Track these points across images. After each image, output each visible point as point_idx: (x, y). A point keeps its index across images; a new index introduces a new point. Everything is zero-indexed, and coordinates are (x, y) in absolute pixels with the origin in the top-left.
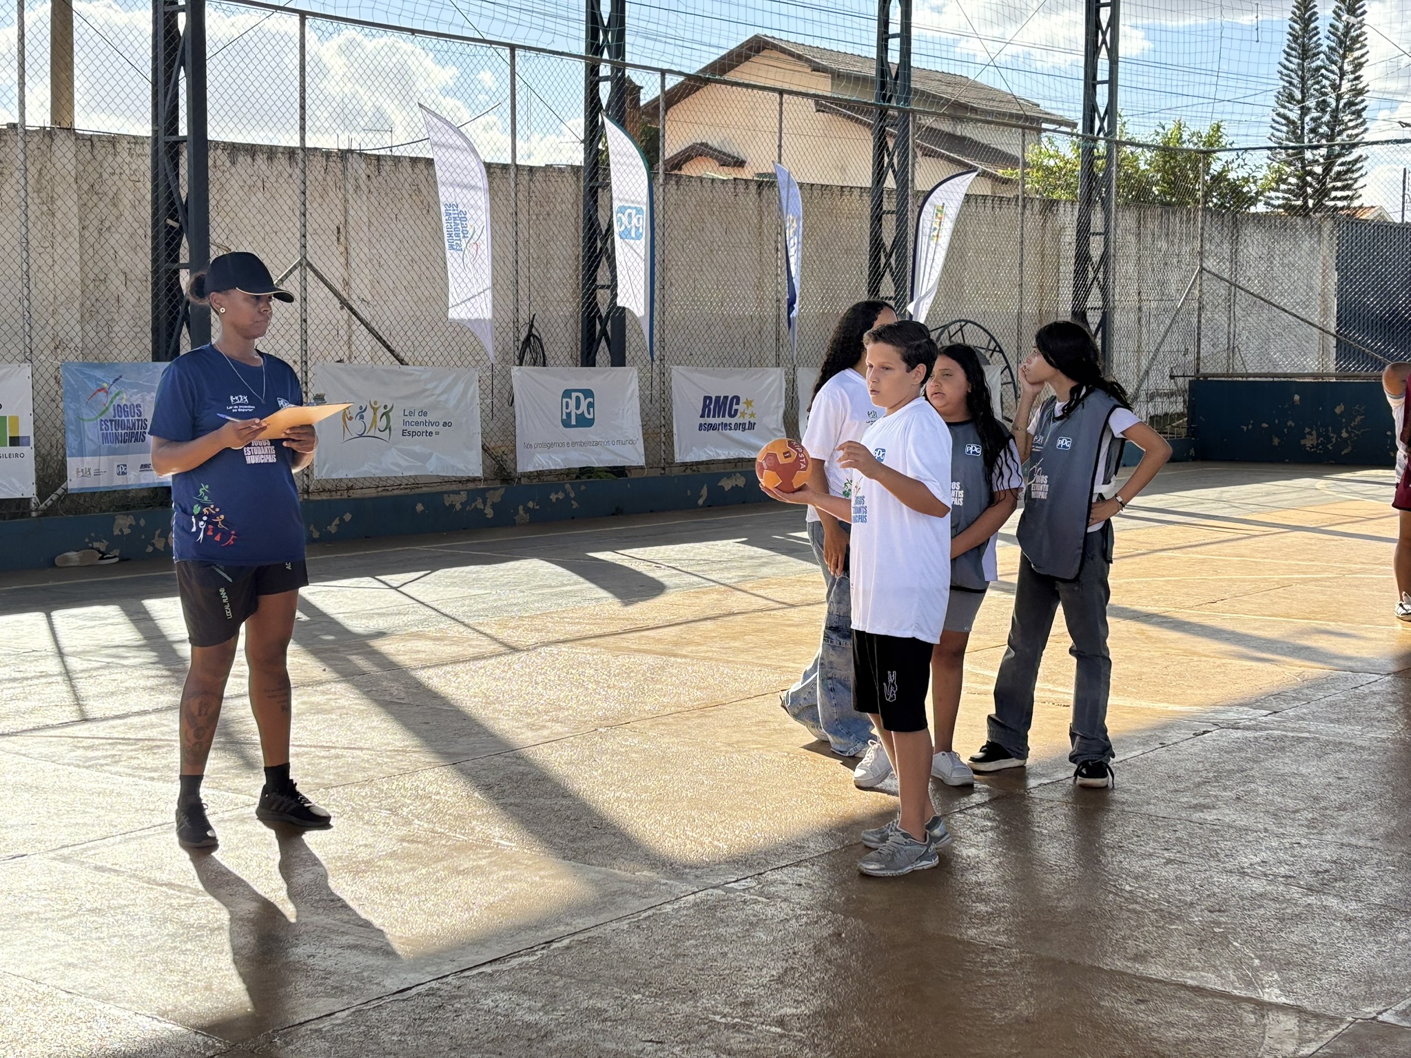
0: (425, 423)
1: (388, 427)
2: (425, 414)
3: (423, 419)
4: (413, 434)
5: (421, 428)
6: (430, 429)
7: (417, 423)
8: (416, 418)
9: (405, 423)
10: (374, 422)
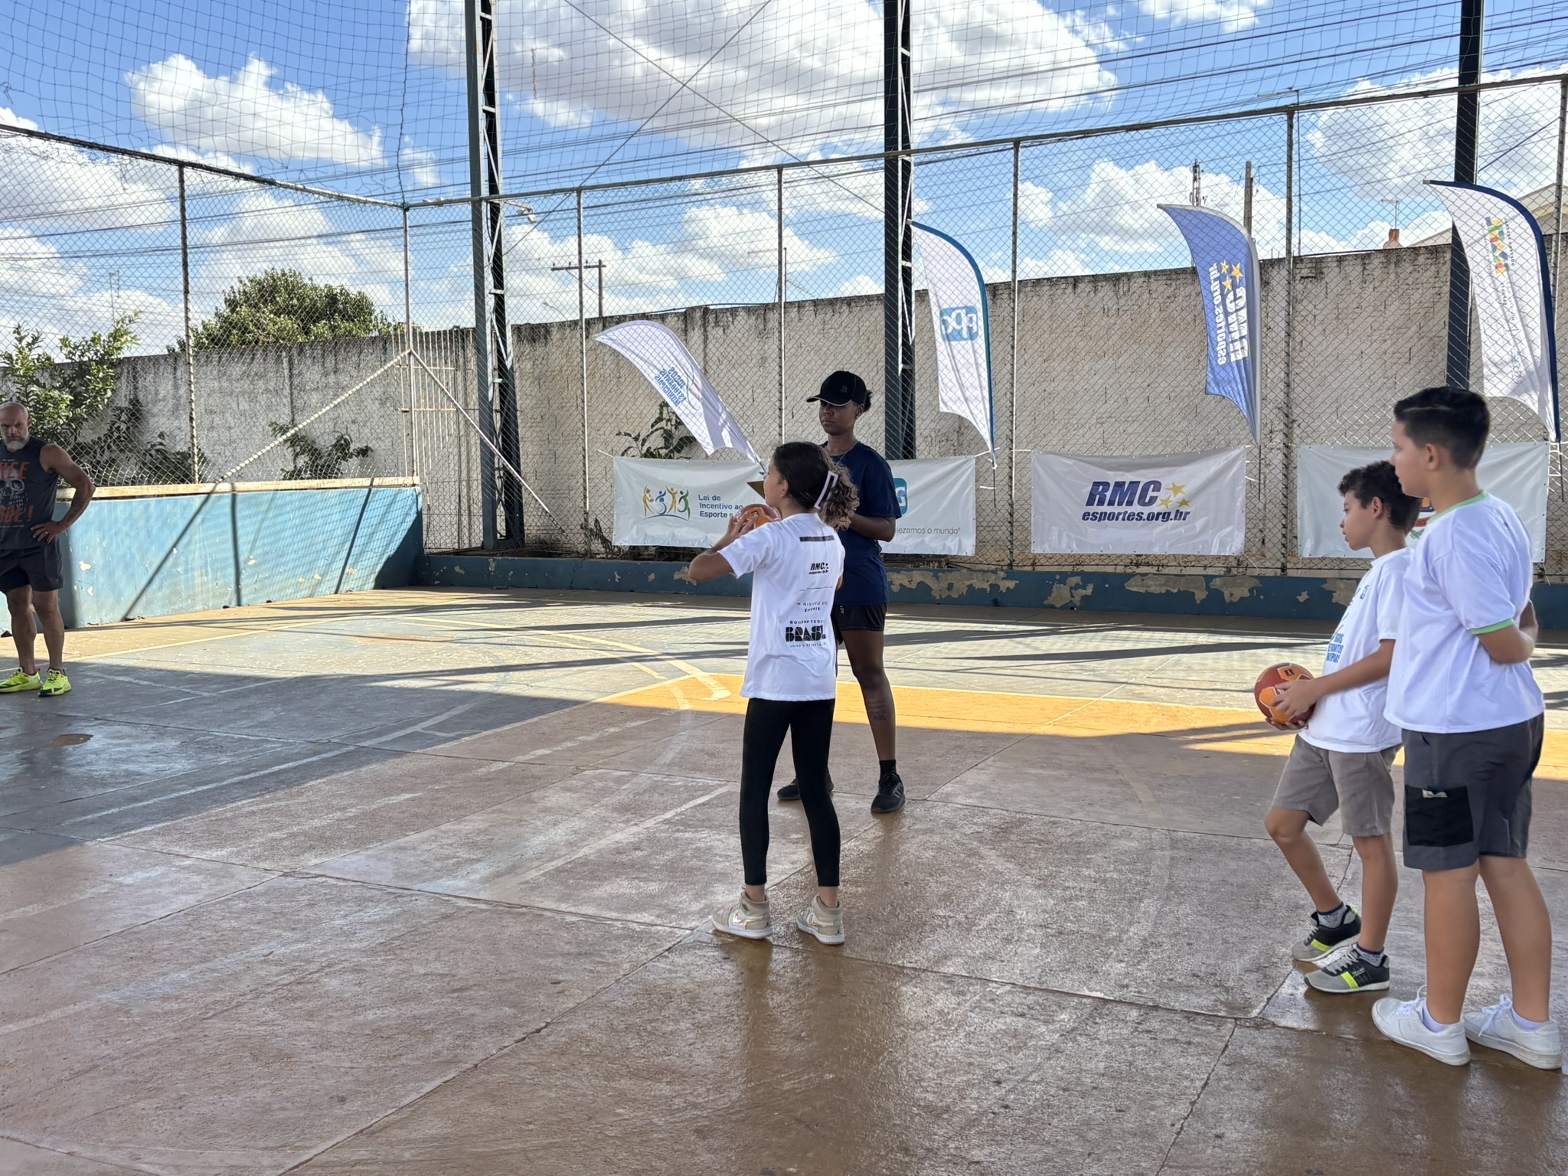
0: (719, 506)
1: (687, 508)
2: (718, 498)
3: (717, 502)
4: (709, 515)
5: (718, 511)
6: (724, 511)
7: (713, 506)
8: (711, 502)
9: (702, 506)
10: (674, 502)
